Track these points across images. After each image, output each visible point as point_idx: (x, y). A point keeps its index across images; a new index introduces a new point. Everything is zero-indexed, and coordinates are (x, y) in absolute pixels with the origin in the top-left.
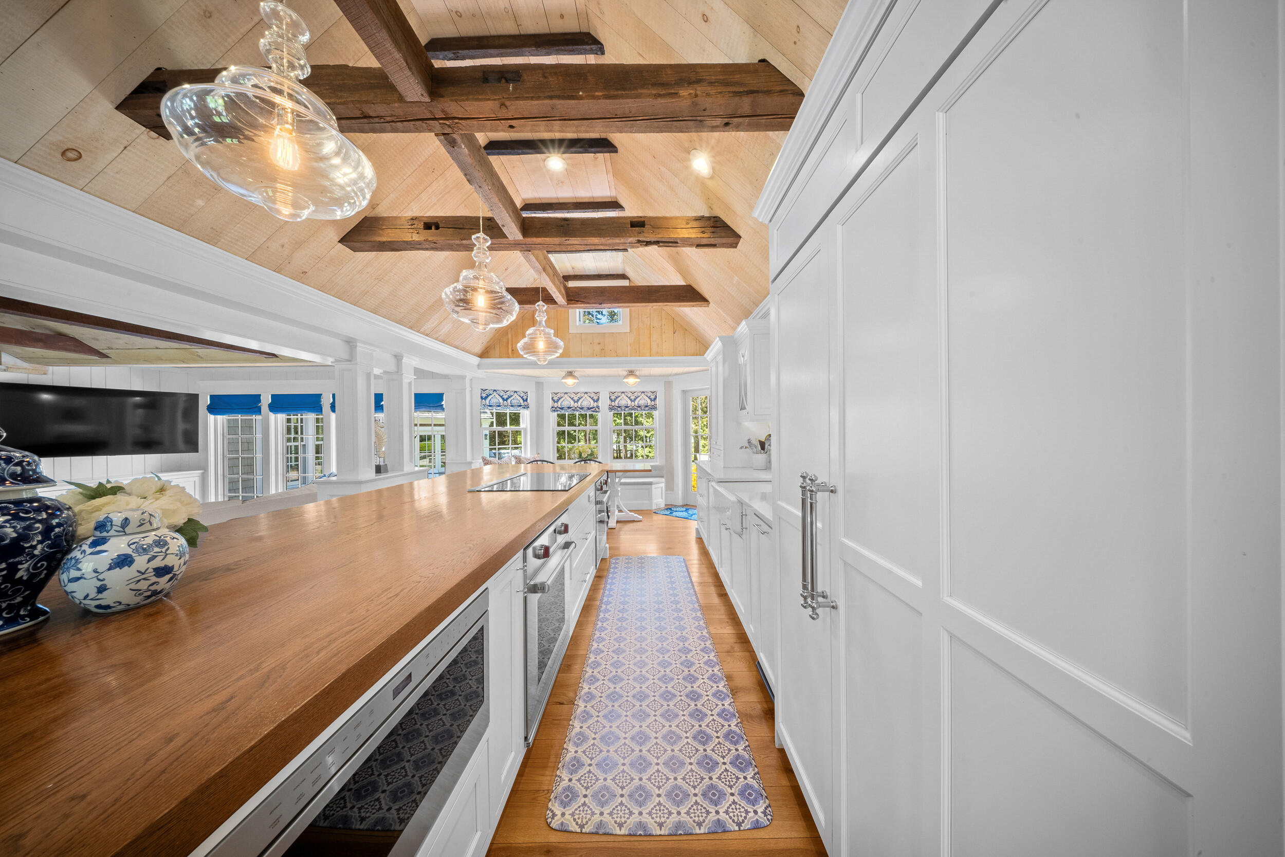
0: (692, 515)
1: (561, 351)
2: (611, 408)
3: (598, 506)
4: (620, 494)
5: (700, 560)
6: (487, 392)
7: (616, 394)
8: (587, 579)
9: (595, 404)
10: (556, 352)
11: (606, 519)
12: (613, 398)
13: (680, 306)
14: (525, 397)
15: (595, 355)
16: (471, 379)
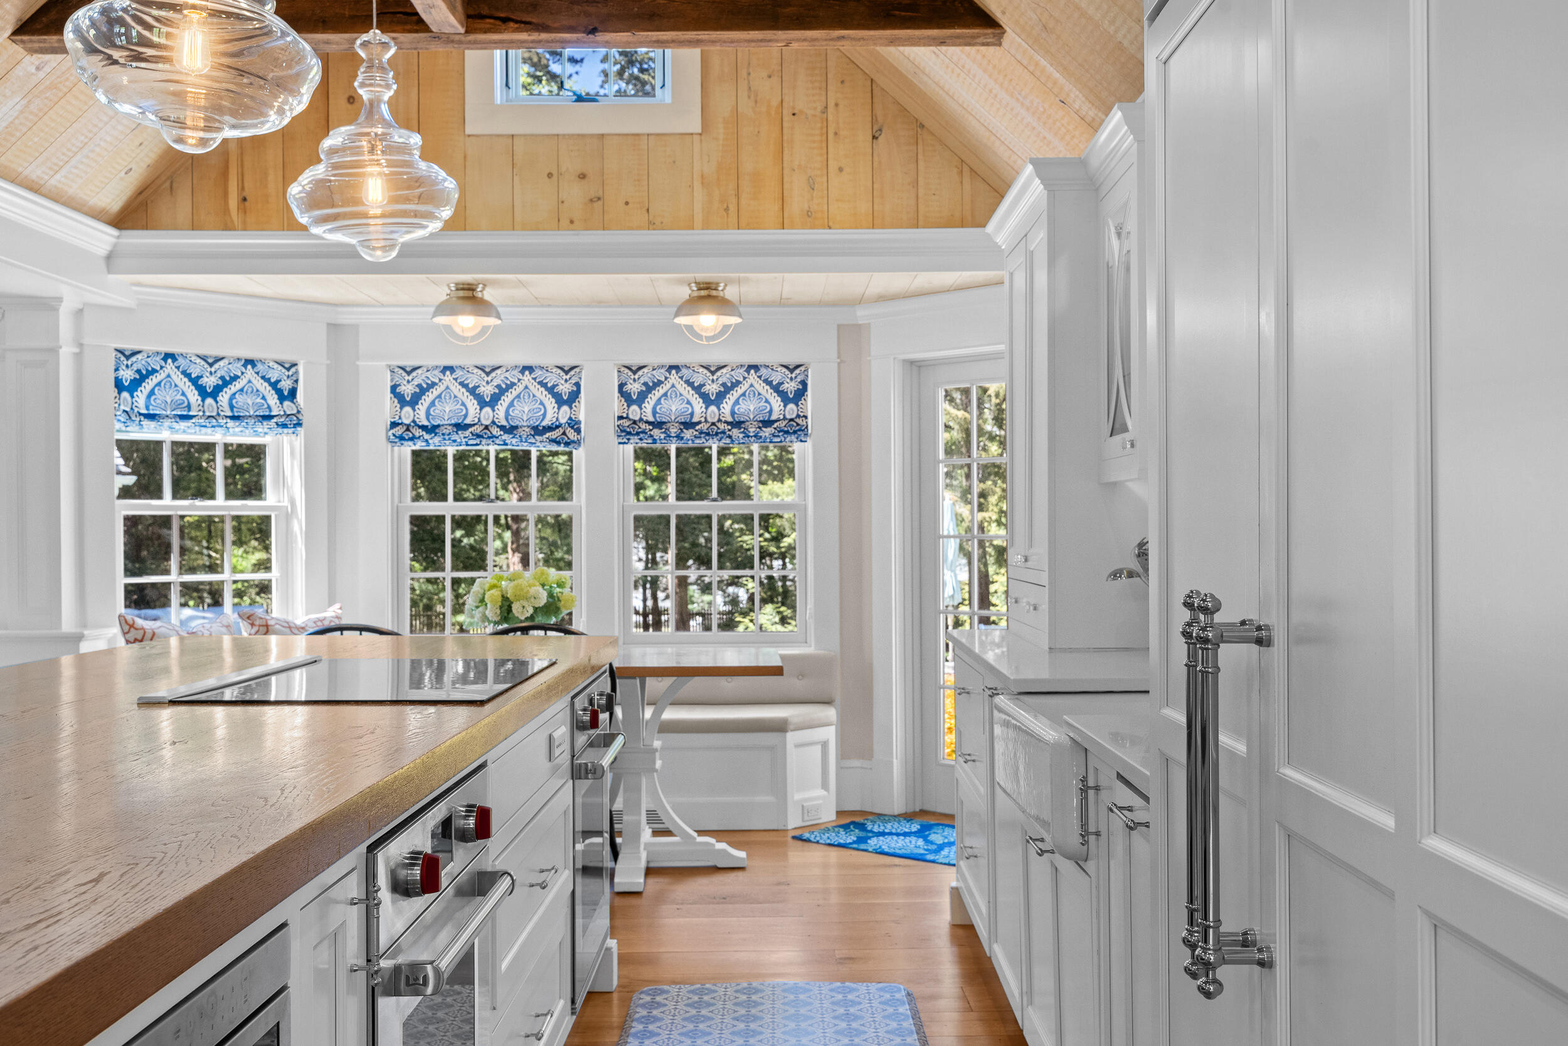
0: (941, 848)
1: (446, 213)
2: (627, 430)
3: (584, 785)
4: (658, 764)
5: (964, 998)
6: (139, 362)
7: (646, 376)
8: (547, 1031)
9: (564, 414)
10: (430, 216)
11: (608, 863)
12: (634, 388)
13: (892, 42)
14: (286, 385)
15: (565, 222)
16: (80, 312)
